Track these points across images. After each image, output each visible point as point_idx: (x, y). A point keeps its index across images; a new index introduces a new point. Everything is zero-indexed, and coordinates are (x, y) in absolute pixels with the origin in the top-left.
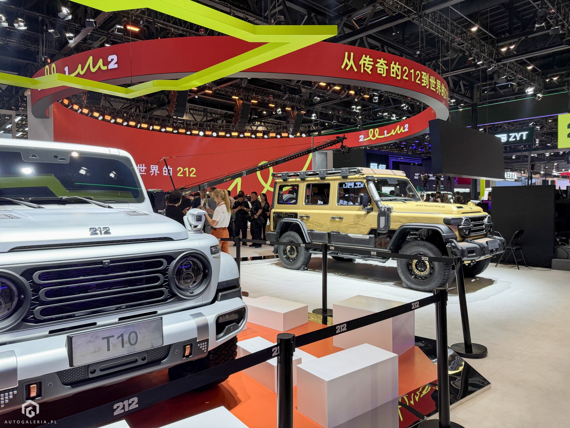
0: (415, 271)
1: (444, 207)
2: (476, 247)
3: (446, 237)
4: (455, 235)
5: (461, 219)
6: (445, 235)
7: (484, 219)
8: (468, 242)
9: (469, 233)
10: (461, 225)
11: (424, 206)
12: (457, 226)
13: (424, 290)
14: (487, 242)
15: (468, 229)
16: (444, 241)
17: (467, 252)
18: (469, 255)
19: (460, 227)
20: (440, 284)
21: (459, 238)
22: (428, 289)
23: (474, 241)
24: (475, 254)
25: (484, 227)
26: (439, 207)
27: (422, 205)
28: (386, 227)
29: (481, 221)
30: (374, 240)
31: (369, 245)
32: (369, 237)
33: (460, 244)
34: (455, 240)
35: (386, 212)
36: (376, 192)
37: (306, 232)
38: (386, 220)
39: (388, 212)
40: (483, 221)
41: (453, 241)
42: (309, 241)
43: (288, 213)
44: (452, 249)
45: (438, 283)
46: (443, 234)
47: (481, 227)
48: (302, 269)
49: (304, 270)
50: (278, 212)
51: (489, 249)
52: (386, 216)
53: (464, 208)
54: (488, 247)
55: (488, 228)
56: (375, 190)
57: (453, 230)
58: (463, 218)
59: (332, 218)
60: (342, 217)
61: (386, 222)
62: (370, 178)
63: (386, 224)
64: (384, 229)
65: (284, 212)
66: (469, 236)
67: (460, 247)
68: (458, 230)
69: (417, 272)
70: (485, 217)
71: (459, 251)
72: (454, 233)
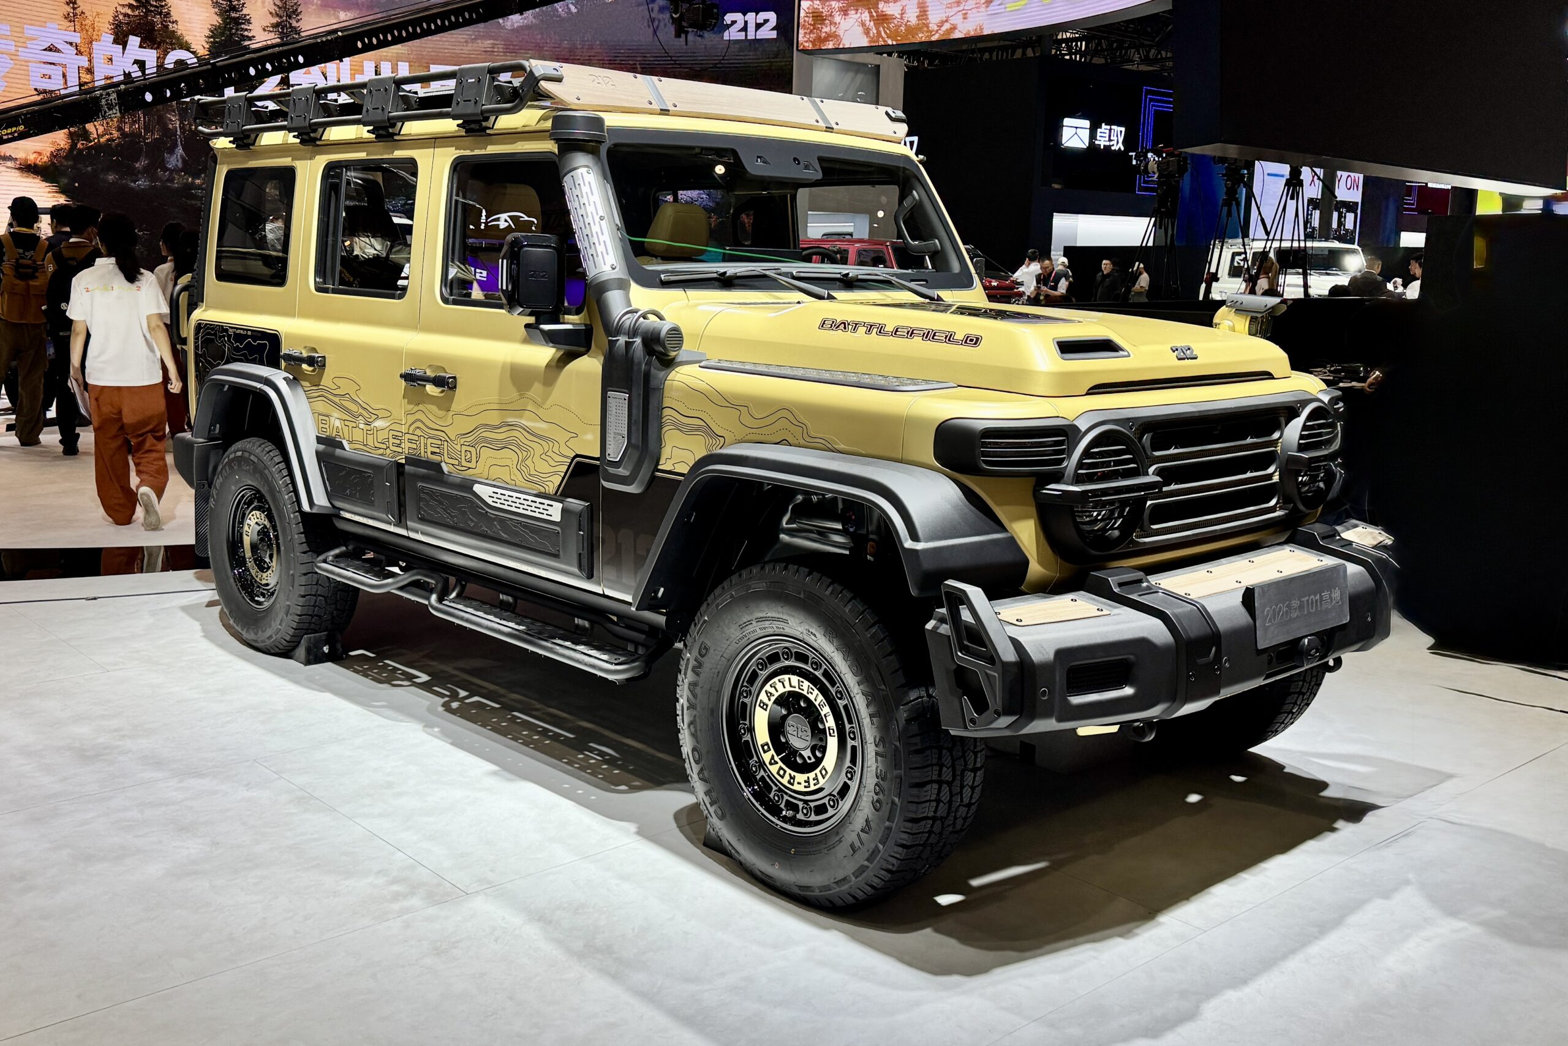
0: (766, 757)
1: (973, 341)
2: (1141, 644)
3: (927, 565)
4: (1013, 544)
5: (1066, 433)
6: (920, 546)
7: (1278, 427)
8: (1102, 590)
9: (1127, 529)
10: (1058, 478)
11: (862, 330)
12: (1030, 483)
13: (796, 890)
14: (1249, 596)
15: (1124, 503)
16: (914, 592)
17: (1059, 678)
18: (1076, 700)
19: (1055, 488)
20: (888, 876)
21: (1040, 562)
22: (817, 893)
23: (1153, 579)
24: (1128, 691)
25: (1276, 478)
26: (949, 338)
27: (856, 325)
28: (636, 455)
29: (1255, 440)
30: (582, 533)
31: (561, 562)
32: (563, 510)
33: (1017, 620)
34: (980, 589)
35: (636, 361)
36: (603, 223)
37: (309, 448)
38: (634, 411)
39: (648, 364)
40: (1276, 435)
41: (964, 592)
42: (316, 502)
43: (247, 330)
44: (959, 654)
45: (871, 866)
46: (906, 540)
47: (1249, 475)
48: (301, 651)
49: (314, 658)
50: (211, 325)
51: (1262, 645)
52: (638, 390)
53: (1126, 353)
54: (1249, 633)
55: (1314, 479)
56: (601, 213)
57: (999, 512)
58: (1083, 430)
59: (407, 377)
60: (449, 378)
61: (634, 428)
62: (579, 133)
63: (633, 441)
64: (631, 468)
65: (230, 327)
66: (1130, 548)
67: (1010, 637)
68: (1033, 510)
69: (774, 769)
70: (1290, 411)
71: (1001, 671)
72: (1003, 528)
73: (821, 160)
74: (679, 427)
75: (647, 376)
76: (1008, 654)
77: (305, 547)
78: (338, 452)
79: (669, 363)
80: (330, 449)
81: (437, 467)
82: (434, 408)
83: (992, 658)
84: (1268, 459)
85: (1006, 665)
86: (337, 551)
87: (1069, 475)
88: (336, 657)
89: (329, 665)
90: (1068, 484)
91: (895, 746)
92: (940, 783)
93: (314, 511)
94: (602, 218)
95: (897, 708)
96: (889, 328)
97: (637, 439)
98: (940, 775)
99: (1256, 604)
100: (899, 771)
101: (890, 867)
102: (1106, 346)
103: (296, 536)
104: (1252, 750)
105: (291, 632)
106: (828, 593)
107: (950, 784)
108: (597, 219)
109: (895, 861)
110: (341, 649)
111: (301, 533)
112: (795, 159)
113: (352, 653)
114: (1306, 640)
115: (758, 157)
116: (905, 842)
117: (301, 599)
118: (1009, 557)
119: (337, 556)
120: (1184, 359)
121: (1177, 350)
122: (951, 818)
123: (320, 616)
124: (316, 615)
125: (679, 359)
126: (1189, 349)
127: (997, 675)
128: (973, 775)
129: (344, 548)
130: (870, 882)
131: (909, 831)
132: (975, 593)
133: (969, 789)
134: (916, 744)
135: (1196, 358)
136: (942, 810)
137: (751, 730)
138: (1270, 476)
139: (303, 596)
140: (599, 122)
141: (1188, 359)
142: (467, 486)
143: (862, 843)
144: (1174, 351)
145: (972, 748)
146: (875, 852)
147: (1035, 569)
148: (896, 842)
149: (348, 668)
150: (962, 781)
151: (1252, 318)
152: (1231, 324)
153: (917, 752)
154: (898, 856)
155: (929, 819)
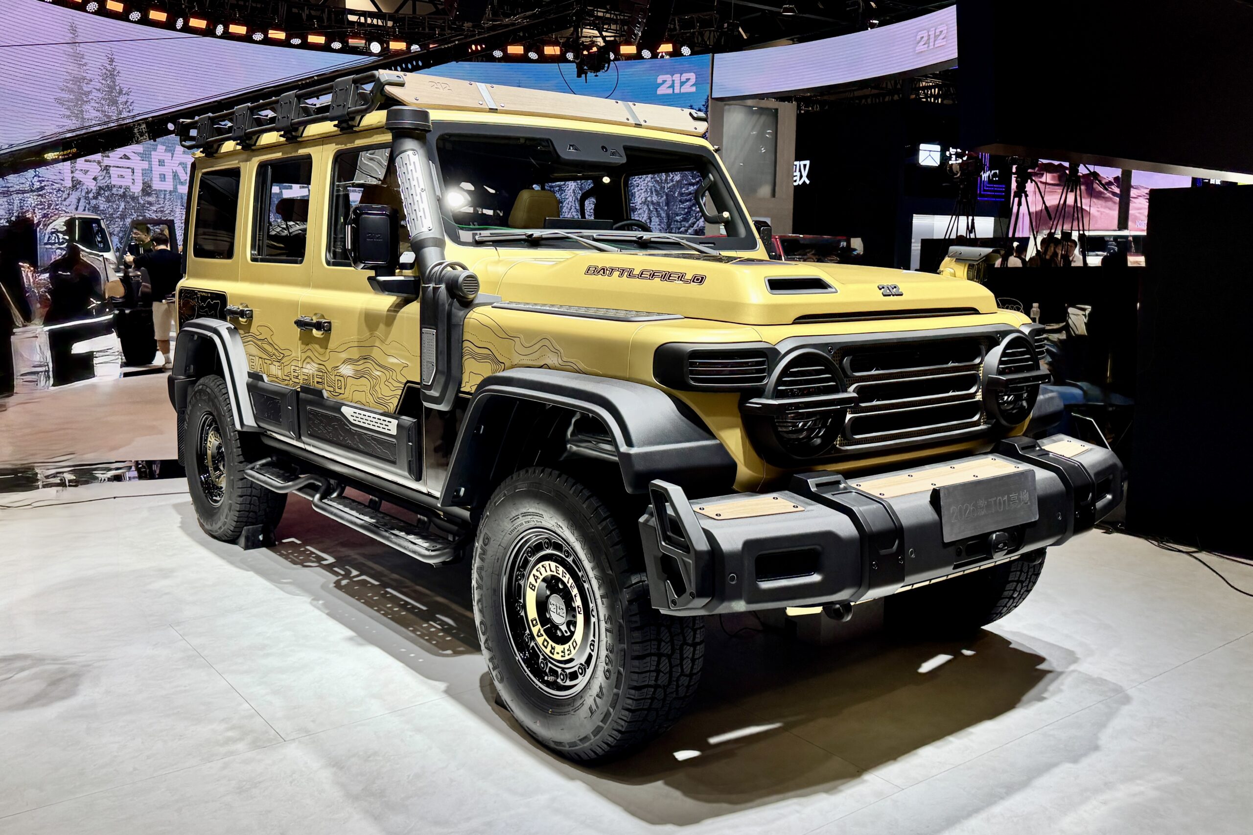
0: (535, 630)
1: (699, 279)
2: (828, 537)
3: (639, 466)
4: (721, 449)
5: (769, 355)
6: (633, 451)
7: (979, 353)
8: (803, 491)
9: (828, 439)
10: (760, 393)
11: (616, 274)
12: (736, 397)
13: (552, 745)
14: (936, 496)
15: (825, 415)
16: (629, 490)
17: (749, 565)
18: (765, 584)
19: (757, 402)
20: (619, 736)
21: (747, 464)
22: (567, 748)
23: (853, 483)
24: (816, 578)
25: (979, 397)
26: (681, 277)
27: (613, 270)
28: (442, 380)
29: (956, 364)
30: (410, 444)
31: (397, 468)
32: (398, 425)
33: (717, 515)
34: (680, 488)
35: (440, 302)
36: (424, 194)
37: (242, 381)
38: (440, 344)
39: (451, 305)
40: (977, 361)
41: (666, 490)
42: (245, 422)
43: (208, 293)
44: (663, 543)
45: (605, 727)
46: (623, 446)
47: (951, 394)
48: (242, 540)
49: (252, 544)
50: (188, 290)
51: (947, 539)
52: (443, 326)
53: (834, 290)
54: (937, 527)
55: (1018, 398)
56: (422, 186)
57: (708, 421)
58: (783, 352)
59: (299, 323)
60: (325, 323)
61: (440, 358)
62: (408, 123)
63: (440, 368)
64: (440, 390)
65: (199, 291)
66: (832, 454)
67: (703, 529)
68: (739, 420)
69: (540, 640)
70: (990, 340)
71: (694, 558)
72: (712, 436)
73: (626, 148)
74: (474, 356)
75: (450, 315)
76: (701, 544)
77: (241, 458)
78: (260, 383)
79: (468, 304)
80: (255, 381)
81: (319, 393)
82: (317, 346)
83: (687, 547)
84: (971, 381)
85: (699, 554)
86: (264, 461)
87: (769, 390)
88: (269, 544)
89: (264, 550)
90: (768, 398)
91: (620, 623)
92: (660, 655)
93: (245, 429)
94: (423, 190)
95: (621, 590)
97: (443, 367)
98: (659, 648)
99: (942, 504)
100: (623, 645)
101: (620, 728)
102: (817, 284)
103: (235, 450)
104: (983, 627)
105: (234, 524)
106: (571, 492)
107: (669, 657)
108: (419, 190)
109: (623, 723)
110: (274, 538)
111: (239, 448)
112: (603, 148)
113: (284, 541)
114: (994, 536)
115: (571, 145)
116: (630, 707)
117: (239, 499)
118: (717, 460)
119: (263, 465)
120: (890, 295)
121: (883, 288)
122: (674, 686)
123: (255, 512)
124: (252, 511)
125: (476, 301)
126: (895, 287)
127: (691, 562)
128: (692, 649)
129: (269, 459)
130: (606, 741)
131: (632, 697)
132: (676, 492)
133: (690, 662)
134: (636, 622)
135: (901, 295)
136: (663, 680)
137: (524, 607)
138: (973, 395)
139: (241, 496)
140: (424, 115)
141: (893, 295)
142: (337, 408)
143: (597, 707)
144: (880, 289)
145: (691, 625)
146: (607, 715)
147: (743, 472)
148: (623, 706)
149: (275, 552)
150: (681, 655)
151: (970, 265)
152: (952, 271)
153: (637, 629)
154: (625, 719)
155: (651, 686)
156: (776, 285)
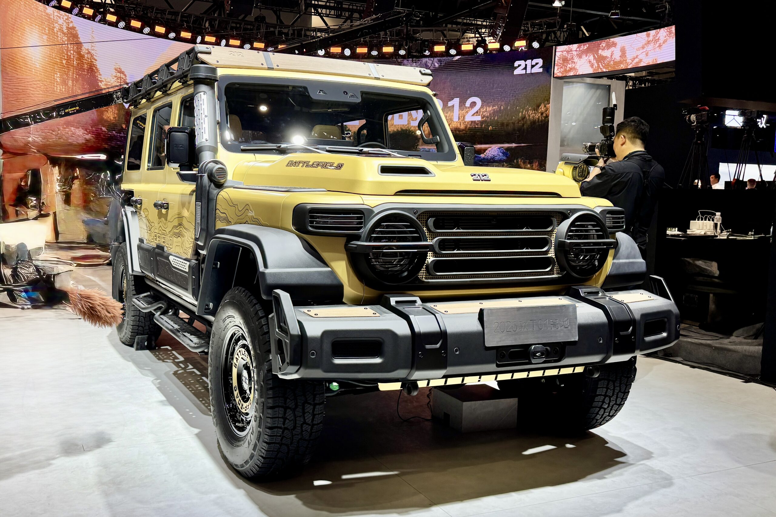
0: (236, 394)
1: (340, 166)
2: (387, 333)
3: (270, 281)
4: (333, 273)
5: (365, 213)
6: (267, 271)
7: (550, 224)
8: (385, 305)
10: (358, 238)
12: (343, 240)
14: (482, 314)
16: (263, 297)
17: (327, 347)
18: (337, 361)
19: (356, 244)
20: (263, 461)
21: (351, 286)
23: (432, 304)
24: (378, 361)
25: (552, 255)
26: (331, 165)
27: (300, 163)
28: (204, 234)
29: (530, 230)
30: (194, 277)
31: (188, 293)
32: (189, 266)
33: (315, 315)
34: (288, 295)
35: (204, 185)
36: (206, 119)
37: (135, 243)
38: (203, 211)
39: (209, 186)
40: (549, 229)
41: (279, 295)
42: (134, 269)
44: (277, 330)
45: (255, 453)
46: (262, 267)
48: (135, 345)
49: (141, 348)
51: (487, 344)
52: (205, 201)
53: (433, 175)
56: (206, 114)
57: (325, 255)
58: (376, 212)
59: (156, 205)
60: (165, 203)
61: (203, 220)
63: (202, 227)
64: (203, 241)
66: (416, 283)
68: (345, 256)
69: (237, 400)
70: (563, 215)
71: (289, 339)
72: (326, 264)
74: (222, 219)
75: (209, 193)
76: (294, 330)
78: (142, 244)
79: (220, 186)
81: (164, 249)
82: (164, 220)
83: (285, 329)
85: (292, 337)
86: (145, 294)
87: (364, 236)
88: (150, 348)
89: (147, 352)
90: (363, 241)
92: (286, 408)
93: (134, 274)
94: (206, 116)
96: (311, 163)
97: (204, 227)
98: (285, 403)
99: (485, 320)
100: (262, 399)
101: (263, 455)
102: (422, 171)
103: (131, 287)
105: (130, 334)
106: (247, 301)
107: (294, 410)
108: (203, 116)
109: (263, 451)
110: (154, 344)
111: (133, 285)
112: (344, 92)
113: (162, 347)
114: (533, 347)
115: (320, 90)
116: (266, 440)
117: (132, 317)
119: (145, 297)
120: (479, 180)
121: (475, 175)
122: (298, 430)
123: (142, 327)
124: (140, 326)
125: (225, 185)
126: (485, 175)
127: (288, 341)
128: (312, 407)
129: (149, 293)
130: (256, 463)
131: (268, 434)
132: (285, 297)
133: (310, 415)
135: (490, 180)
136: (289, 424)
137: (232, 379)
138: (546, 252)
139: (133, 316)
141: (482, 180)
142: (168, 257)
143: (251, 441)
144: (472, 176)
146: (255, 446)
147: (349, 292)
148: (263, 440)
149: (152, 353)
150: (303, 409)
151: (574, 167)
152: (562, 171)
154: (265, 448)
155: (280, 428)
156: (385, 170)
